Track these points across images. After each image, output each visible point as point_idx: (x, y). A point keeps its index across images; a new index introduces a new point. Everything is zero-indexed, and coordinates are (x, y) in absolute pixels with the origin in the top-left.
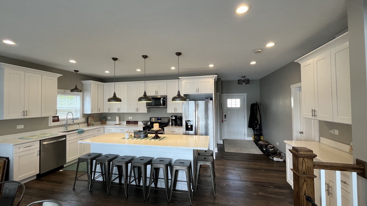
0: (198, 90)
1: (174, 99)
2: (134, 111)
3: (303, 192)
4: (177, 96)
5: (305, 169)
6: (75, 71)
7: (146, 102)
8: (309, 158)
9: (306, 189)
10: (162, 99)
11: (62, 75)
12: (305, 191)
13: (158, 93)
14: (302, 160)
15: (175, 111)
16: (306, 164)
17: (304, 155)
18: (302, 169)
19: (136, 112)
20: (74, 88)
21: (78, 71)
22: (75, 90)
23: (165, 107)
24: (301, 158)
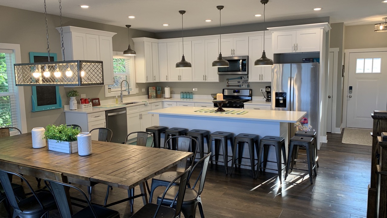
0: (296, 47)
1: (257, 63)
2: (200, 79)
3: (375, 151)
4: (261, 58)
5: (379, 130)
6: (126, 26)
7: (219, 68)
8: (383, 119)
9: (378, 148)
10: (241, 61)
11: (117, 33)
12: (377, 150)
13: (235, 53)
14: (376, 122)
15: (261, 78)
16: (381, 125)
17: (379, 116)
18: (376, 130)
19: (204, 81)
20: (127, 49)
21: (130, 26)
22: (129, 51)
23: (246, 73)
24: (376, 119)
